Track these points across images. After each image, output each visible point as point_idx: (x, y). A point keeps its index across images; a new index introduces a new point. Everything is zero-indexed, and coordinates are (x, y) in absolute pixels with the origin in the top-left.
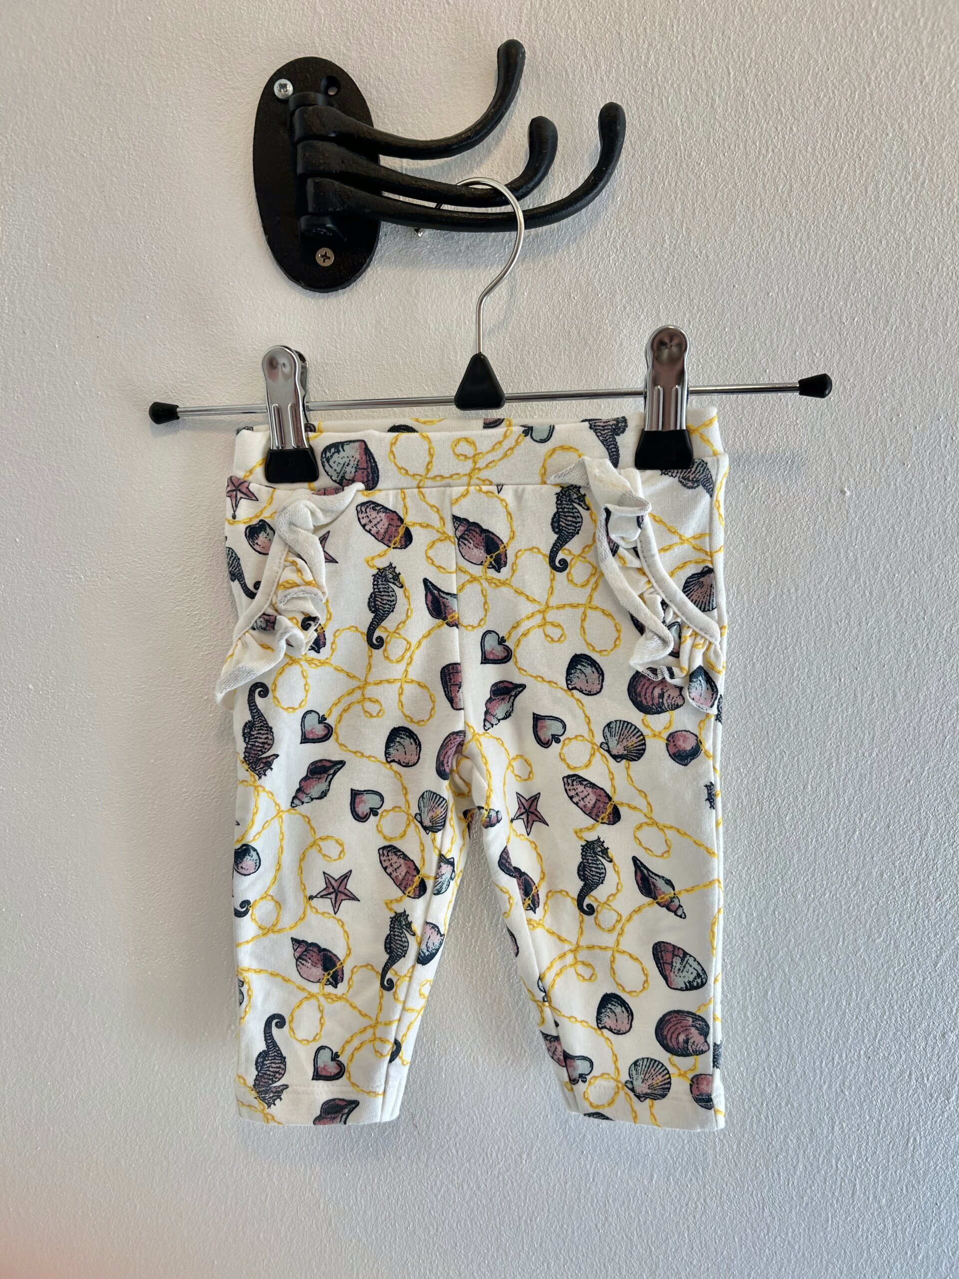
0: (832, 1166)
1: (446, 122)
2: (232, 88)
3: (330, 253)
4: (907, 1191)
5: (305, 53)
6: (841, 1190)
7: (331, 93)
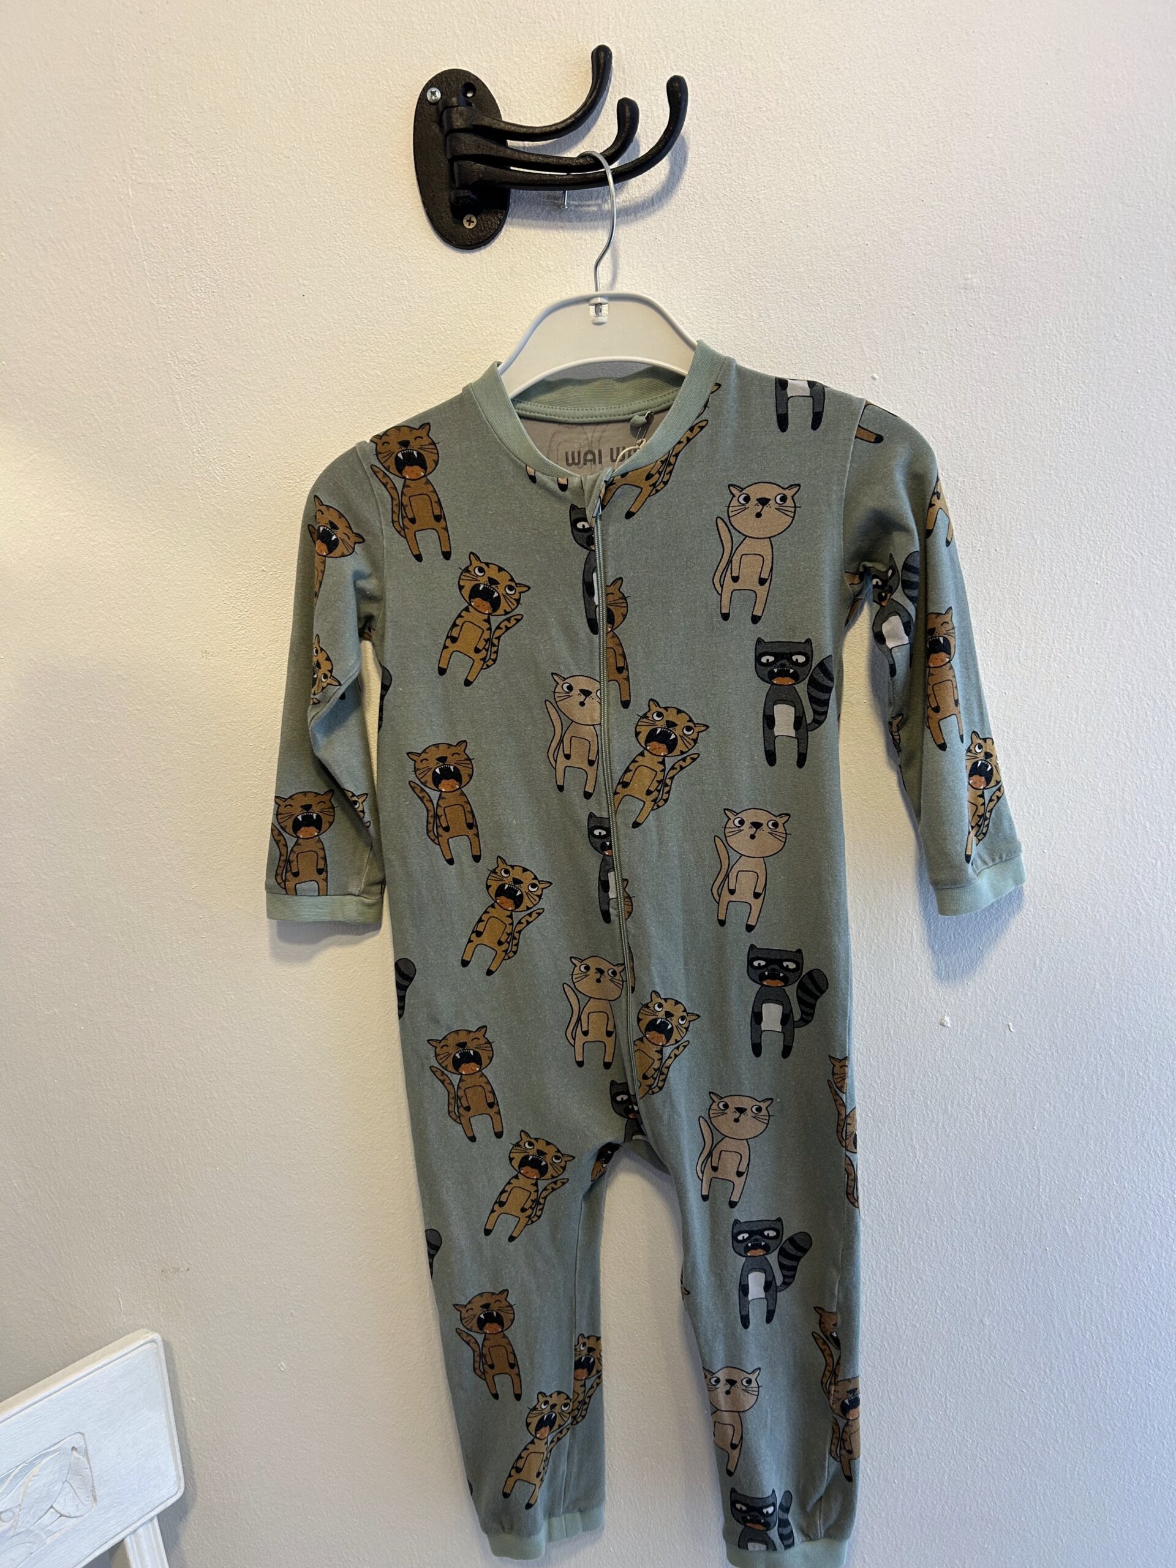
0: (893, 920)
1: (556, 110)
2: (397, 98)
3: (474, 219)
4: (955, 938)
5: (448, 66)
6: (901, 939)
7: (470, 95)
